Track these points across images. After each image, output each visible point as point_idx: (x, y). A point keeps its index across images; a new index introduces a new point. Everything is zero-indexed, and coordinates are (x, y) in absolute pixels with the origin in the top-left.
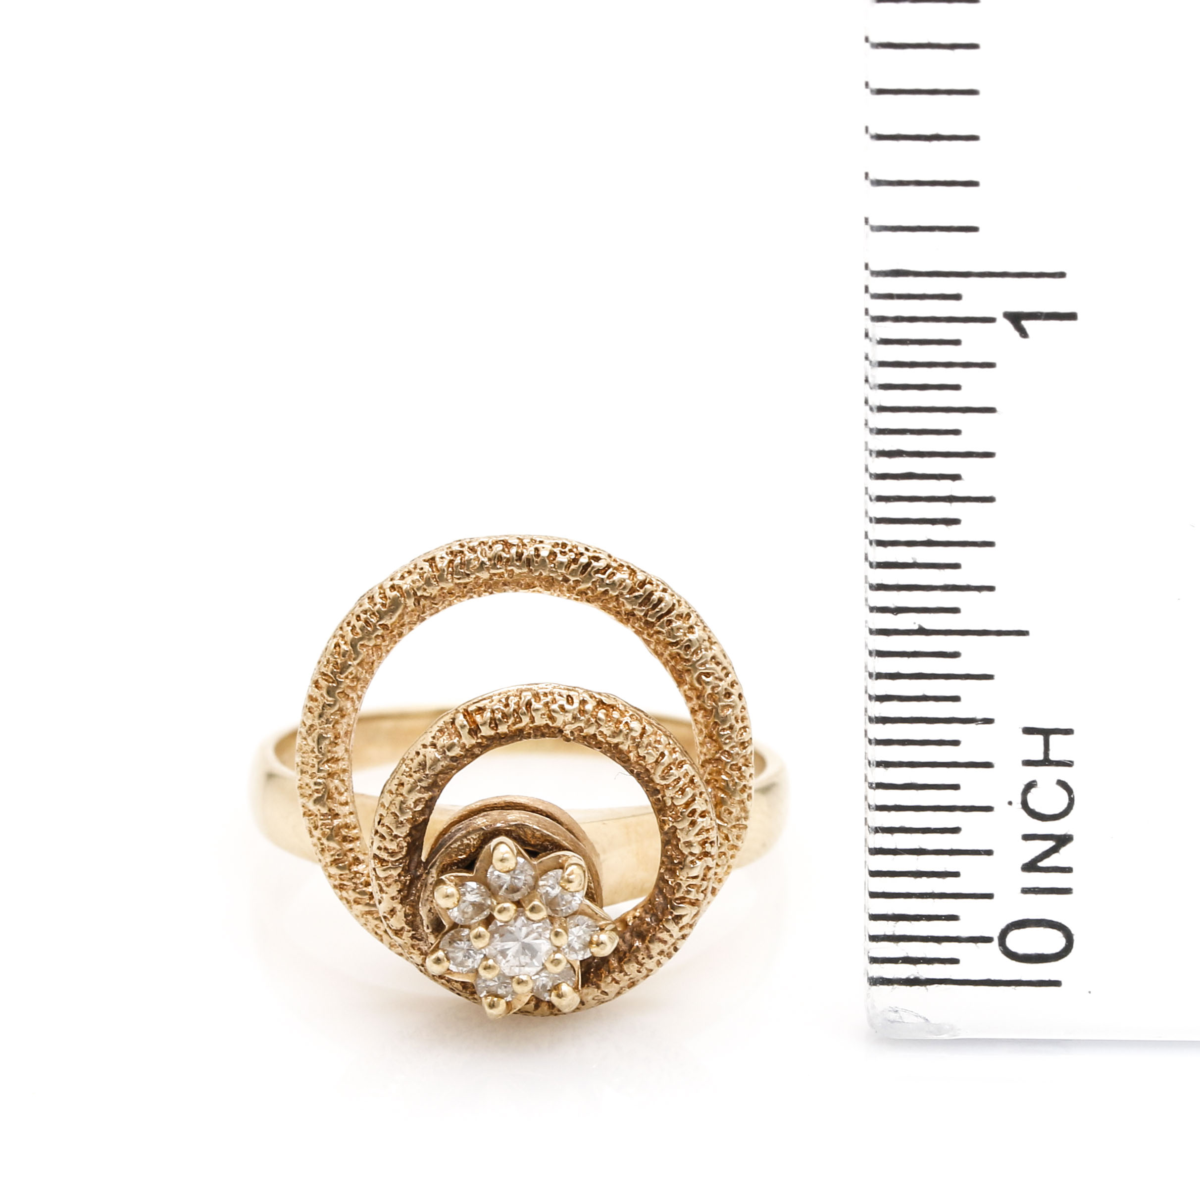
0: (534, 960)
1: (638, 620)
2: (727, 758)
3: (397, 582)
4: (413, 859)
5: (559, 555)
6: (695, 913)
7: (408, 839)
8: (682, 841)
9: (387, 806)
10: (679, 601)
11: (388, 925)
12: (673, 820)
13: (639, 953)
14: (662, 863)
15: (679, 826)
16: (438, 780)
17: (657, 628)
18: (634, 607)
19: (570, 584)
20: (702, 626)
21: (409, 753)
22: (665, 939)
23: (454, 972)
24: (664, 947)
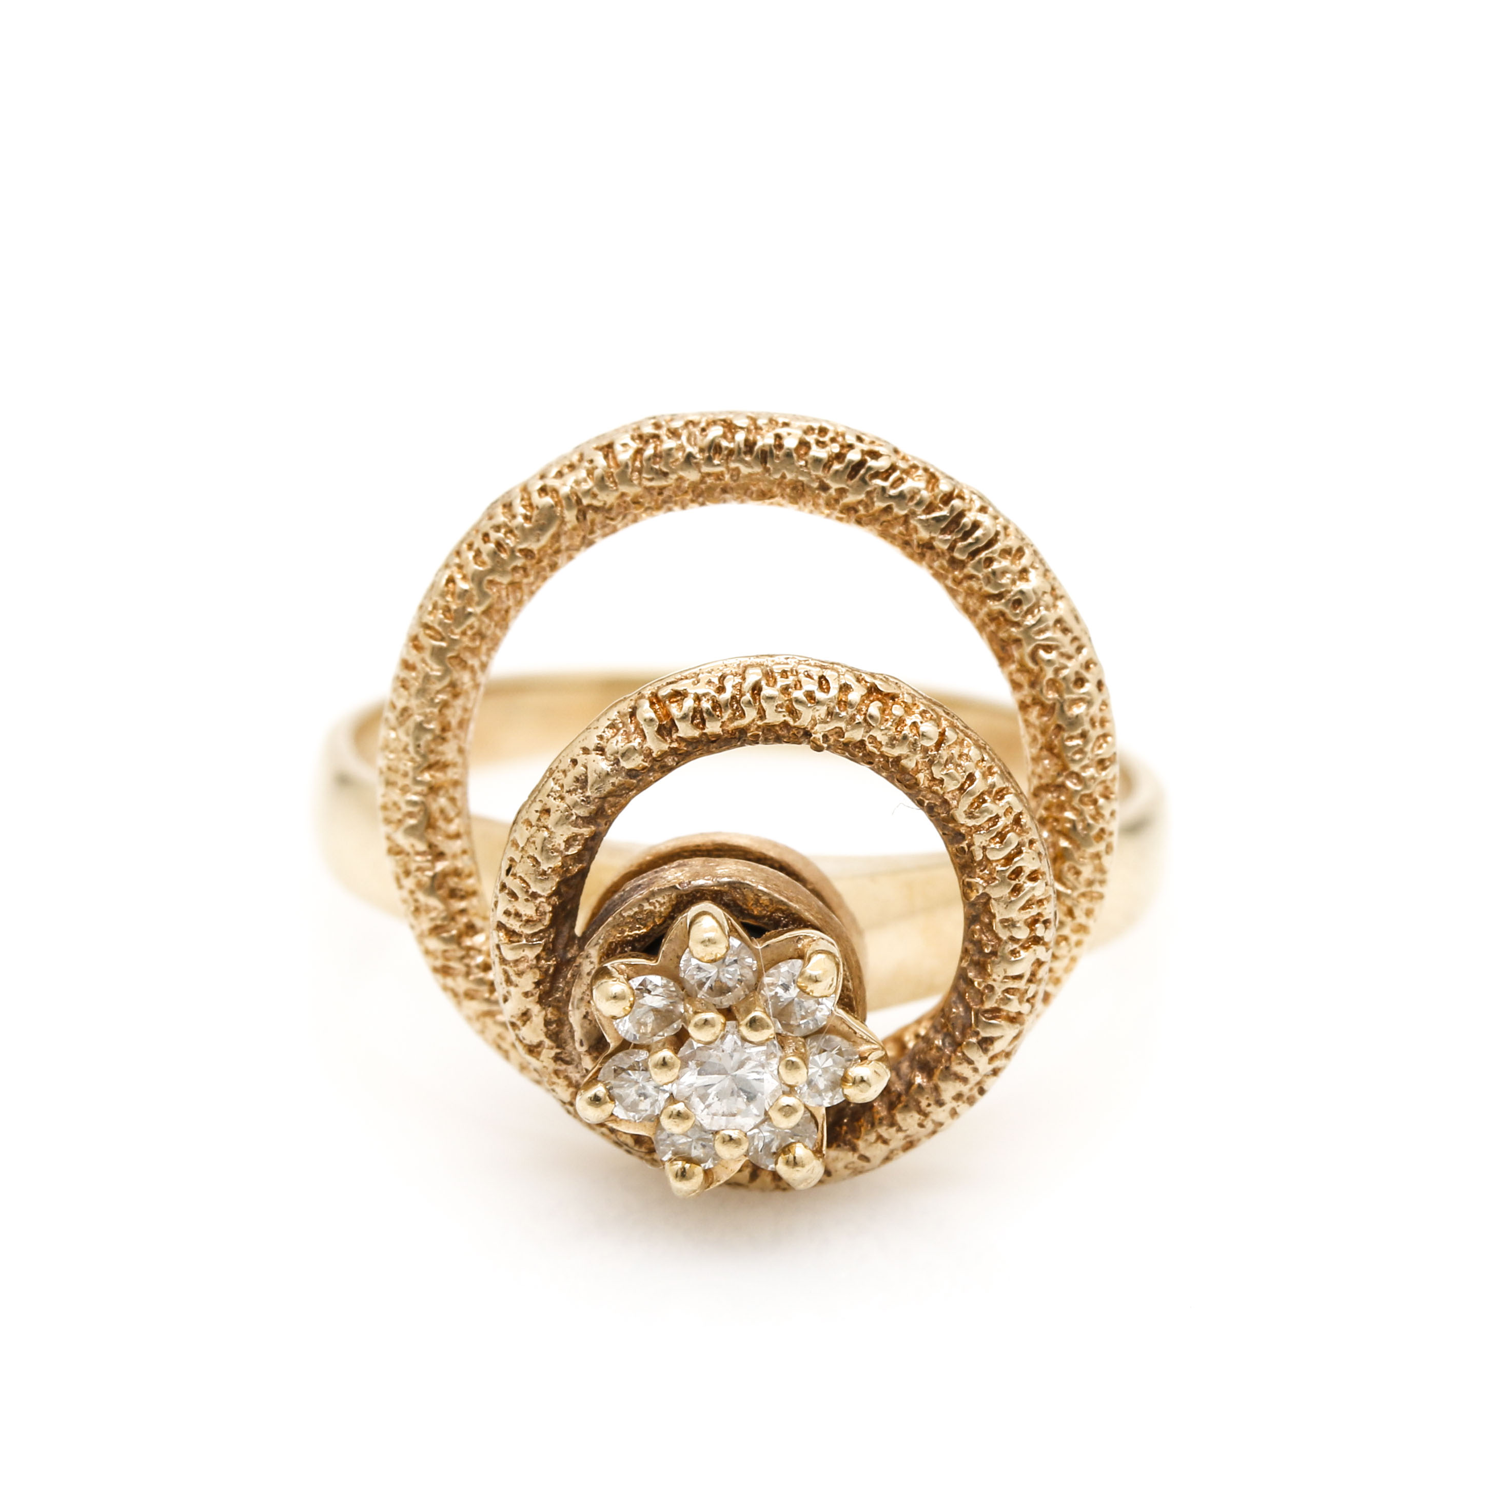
0: (752, 1106)
1: (938, 556)
2: (1075, 784)
3: (551, 482)
4: (561, 932)
5: (814, 447)
6: (1014, 1034)
7: (555, 899)
8: (998, 918)
9: (521, 845)
10: (1005, 528)
11: (517, 1035)
12: (985, 885)
13: (923, 1096)
14: (965, 951)
15: (995, 893)
16: (606, 805)
17: (969, 570)
18: (933, 535)
19: (830, 495)
20: (1041, 569)
21: (561, 761)
22: (964, 1075)
23: (621, 1120)
24: (964, 1089)
